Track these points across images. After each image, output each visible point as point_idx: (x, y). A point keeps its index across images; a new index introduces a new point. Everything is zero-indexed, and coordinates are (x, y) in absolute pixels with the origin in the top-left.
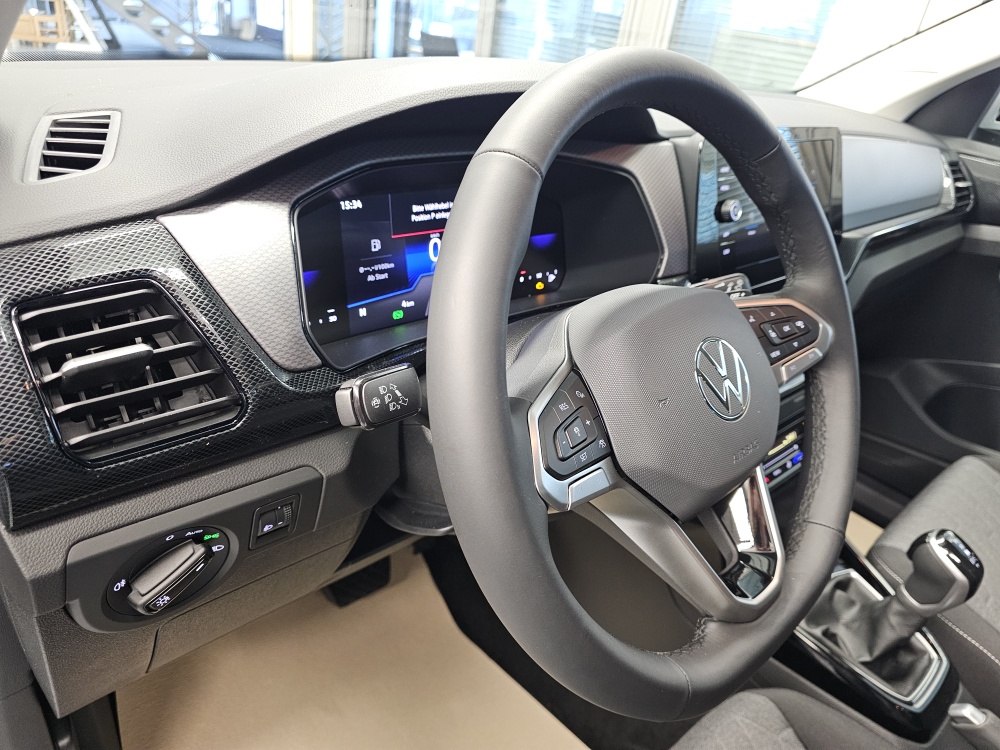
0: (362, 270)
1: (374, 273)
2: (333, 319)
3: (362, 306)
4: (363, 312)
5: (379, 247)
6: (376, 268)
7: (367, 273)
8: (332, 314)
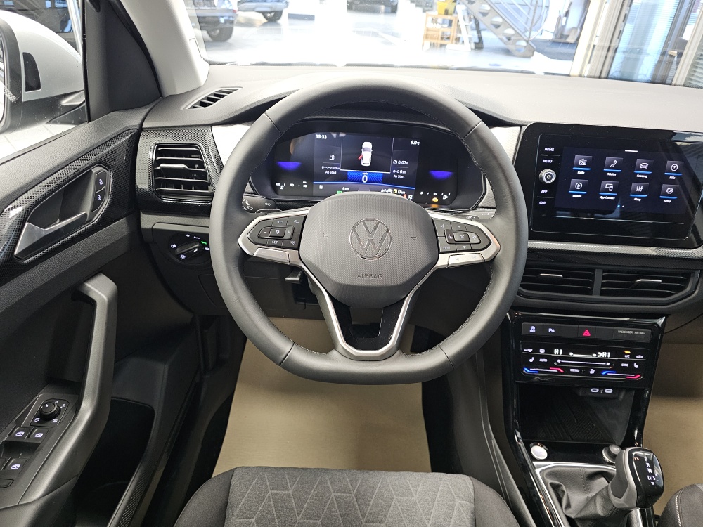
0: (323, 167)
1: (329, 170)
2: (305, 186)
3: (321, 184)
4: (321, 187)
5: (333, 158)
6: (331, 168)
7: (325, 170)
8: (305, 184)
